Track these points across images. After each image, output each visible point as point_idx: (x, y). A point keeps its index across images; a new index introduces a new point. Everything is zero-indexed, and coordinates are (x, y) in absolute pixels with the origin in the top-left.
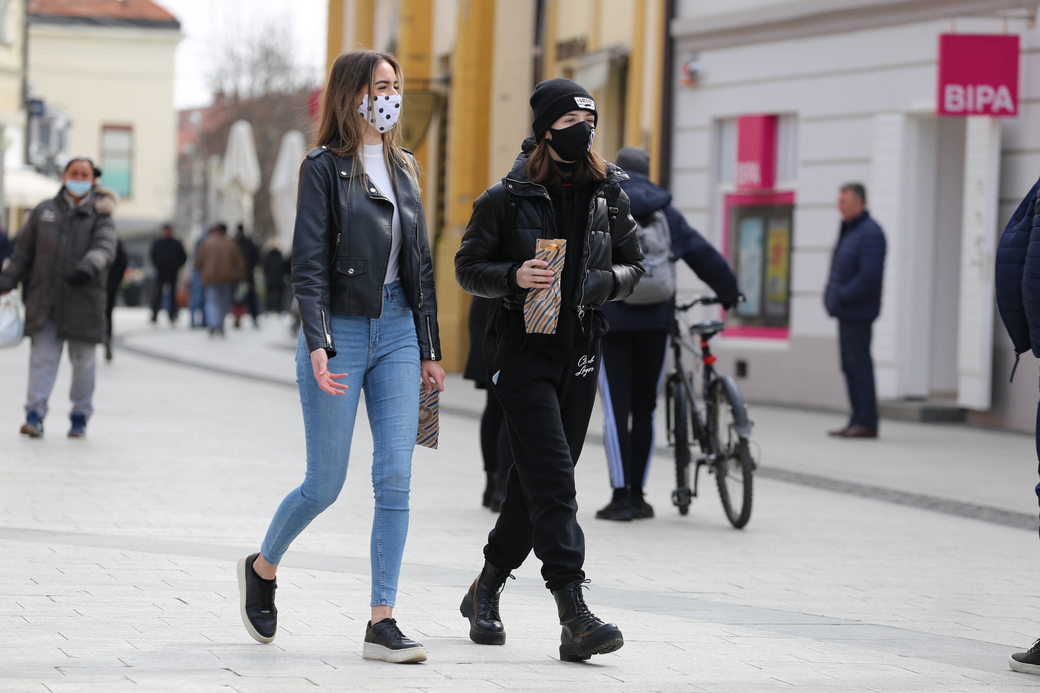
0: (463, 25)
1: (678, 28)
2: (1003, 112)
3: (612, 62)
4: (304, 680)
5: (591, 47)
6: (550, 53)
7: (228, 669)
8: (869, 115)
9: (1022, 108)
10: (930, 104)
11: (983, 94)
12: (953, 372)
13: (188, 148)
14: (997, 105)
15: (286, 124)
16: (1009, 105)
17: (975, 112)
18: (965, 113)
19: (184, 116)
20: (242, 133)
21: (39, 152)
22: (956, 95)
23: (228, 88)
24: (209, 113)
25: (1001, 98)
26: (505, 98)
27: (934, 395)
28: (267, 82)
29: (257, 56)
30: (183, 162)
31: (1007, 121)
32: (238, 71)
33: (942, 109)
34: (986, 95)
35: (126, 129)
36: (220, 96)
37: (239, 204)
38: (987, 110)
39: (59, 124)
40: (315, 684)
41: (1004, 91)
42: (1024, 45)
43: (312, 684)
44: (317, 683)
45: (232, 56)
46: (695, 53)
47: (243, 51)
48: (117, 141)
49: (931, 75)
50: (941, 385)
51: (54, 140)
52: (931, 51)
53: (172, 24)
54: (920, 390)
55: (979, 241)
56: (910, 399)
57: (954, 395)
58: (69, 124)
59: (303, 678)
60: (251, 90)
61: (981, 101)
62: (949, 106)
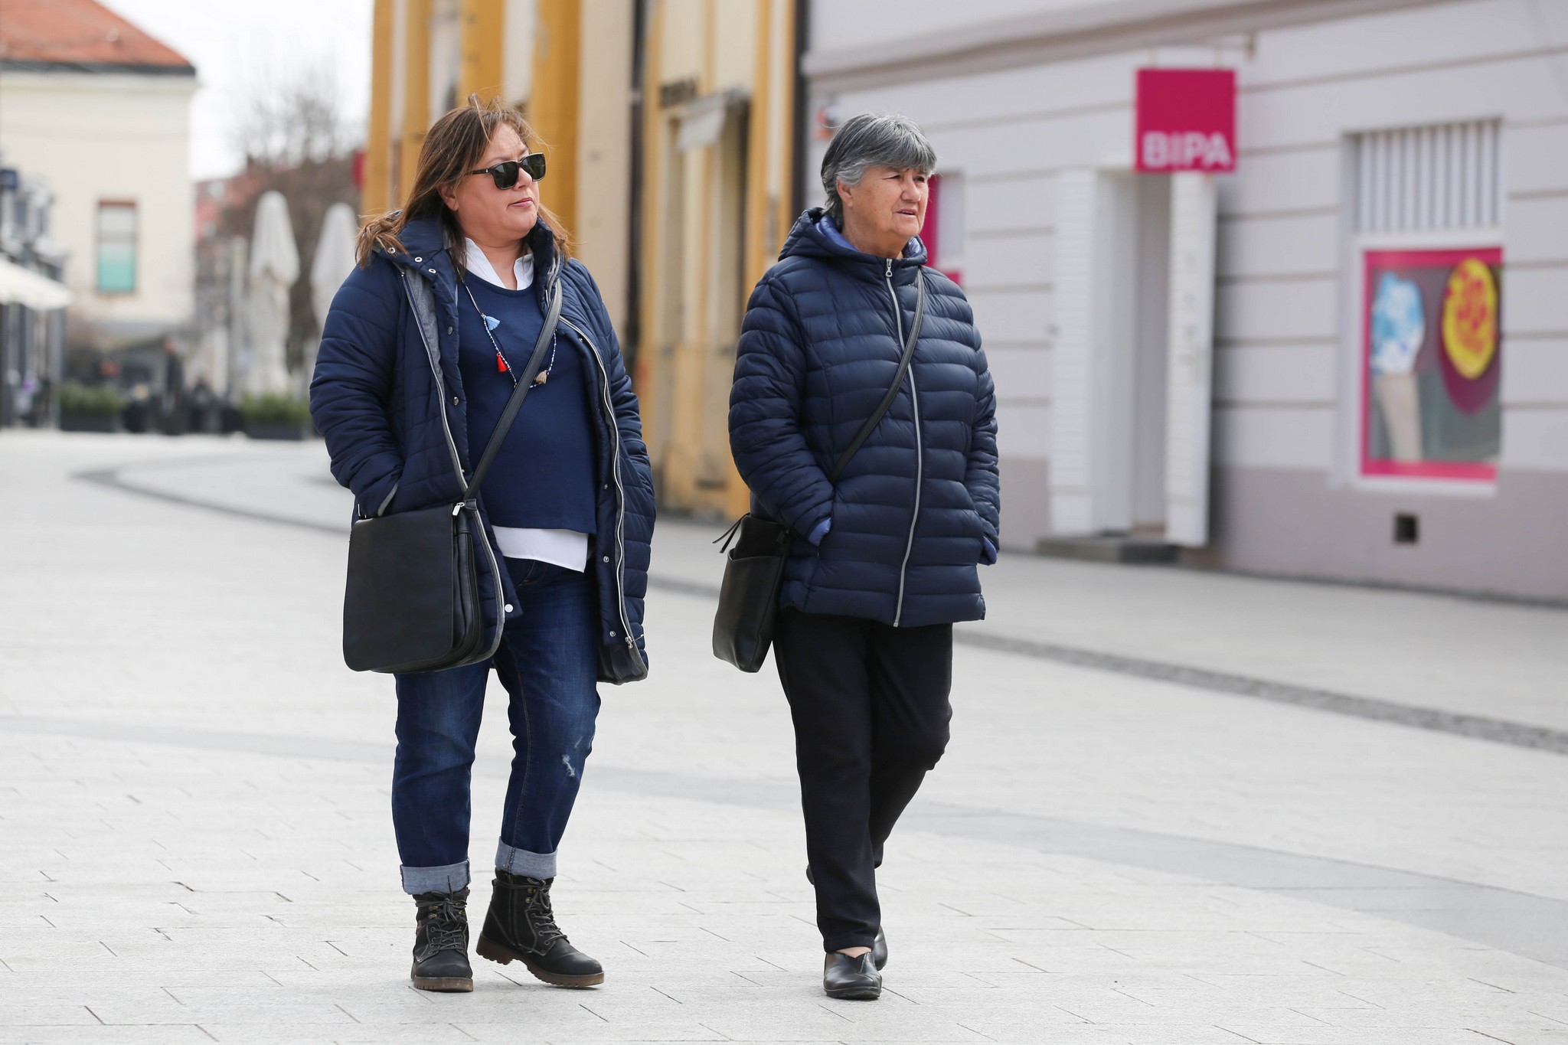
0: (540, 65)
1: (812, 64)
2: (1217, 167)
3: (730, 110)
4: (274, 895)
5: (703, 89)
6: (652, 98)
7: (180, 883)
8: (1049, 173)
9: (1242, 163)
10: (1123, 157)
11: (1192, 144)
12: (1161, 498)
13: (209, 229)
14: (1210, 158)
15: (331, 196)
16: (1223, 157)
17: (1182, 167)
18: (1169, 169)
19: (202, 188)
20: (273, 210)
21: (13, 237)
22: (1159, 146)
23: (257, 150)
24: (234, 183)
25: (1215, 148)
26: (595, 156)
27: (1138, 528)
28: (307, 142)
29: (293, 109)
30: (202, 247)
31: (1222, 178)
32: (268, 130)
33: (1140, 165)
34: (1195, 145)
35: (129, 205)
36: (251, 161)
37: (272, 299)
38: (1197, 164)
39: (38, 200)
40: (288, 900)
41: (1218, 140)
42: (1243, 80)
43: (284, 900)
44: (290, 899)
45: (261, 109)
46: (833, 97)
47: (276, 103)
48: (117, 221)
49: (1126, 120)
50: (1147, 516)
51: (32, 221)
52: (1126, 90)
53: (186, 70)
54: (1120, 521)
55: (1191, 331)
56: (1108, 534)
57: (1161, 528)
58: (51, 200)
59: (273, 892)
60: (285, 154)
61: (1189, 154)
62: (1150, 160)
